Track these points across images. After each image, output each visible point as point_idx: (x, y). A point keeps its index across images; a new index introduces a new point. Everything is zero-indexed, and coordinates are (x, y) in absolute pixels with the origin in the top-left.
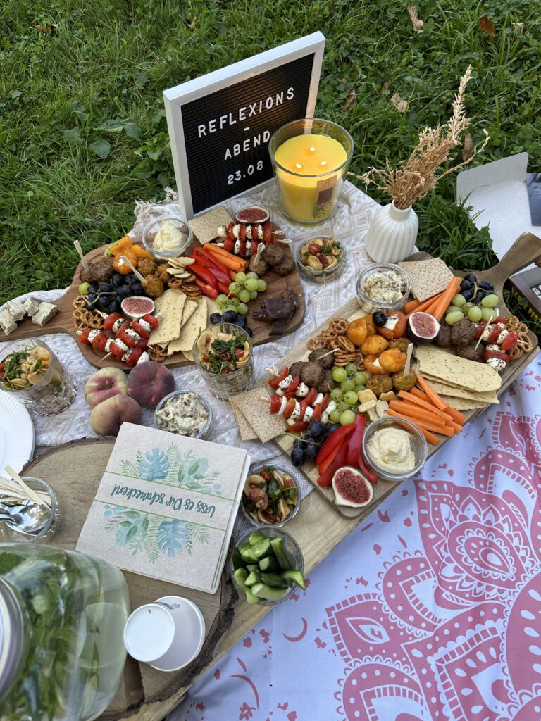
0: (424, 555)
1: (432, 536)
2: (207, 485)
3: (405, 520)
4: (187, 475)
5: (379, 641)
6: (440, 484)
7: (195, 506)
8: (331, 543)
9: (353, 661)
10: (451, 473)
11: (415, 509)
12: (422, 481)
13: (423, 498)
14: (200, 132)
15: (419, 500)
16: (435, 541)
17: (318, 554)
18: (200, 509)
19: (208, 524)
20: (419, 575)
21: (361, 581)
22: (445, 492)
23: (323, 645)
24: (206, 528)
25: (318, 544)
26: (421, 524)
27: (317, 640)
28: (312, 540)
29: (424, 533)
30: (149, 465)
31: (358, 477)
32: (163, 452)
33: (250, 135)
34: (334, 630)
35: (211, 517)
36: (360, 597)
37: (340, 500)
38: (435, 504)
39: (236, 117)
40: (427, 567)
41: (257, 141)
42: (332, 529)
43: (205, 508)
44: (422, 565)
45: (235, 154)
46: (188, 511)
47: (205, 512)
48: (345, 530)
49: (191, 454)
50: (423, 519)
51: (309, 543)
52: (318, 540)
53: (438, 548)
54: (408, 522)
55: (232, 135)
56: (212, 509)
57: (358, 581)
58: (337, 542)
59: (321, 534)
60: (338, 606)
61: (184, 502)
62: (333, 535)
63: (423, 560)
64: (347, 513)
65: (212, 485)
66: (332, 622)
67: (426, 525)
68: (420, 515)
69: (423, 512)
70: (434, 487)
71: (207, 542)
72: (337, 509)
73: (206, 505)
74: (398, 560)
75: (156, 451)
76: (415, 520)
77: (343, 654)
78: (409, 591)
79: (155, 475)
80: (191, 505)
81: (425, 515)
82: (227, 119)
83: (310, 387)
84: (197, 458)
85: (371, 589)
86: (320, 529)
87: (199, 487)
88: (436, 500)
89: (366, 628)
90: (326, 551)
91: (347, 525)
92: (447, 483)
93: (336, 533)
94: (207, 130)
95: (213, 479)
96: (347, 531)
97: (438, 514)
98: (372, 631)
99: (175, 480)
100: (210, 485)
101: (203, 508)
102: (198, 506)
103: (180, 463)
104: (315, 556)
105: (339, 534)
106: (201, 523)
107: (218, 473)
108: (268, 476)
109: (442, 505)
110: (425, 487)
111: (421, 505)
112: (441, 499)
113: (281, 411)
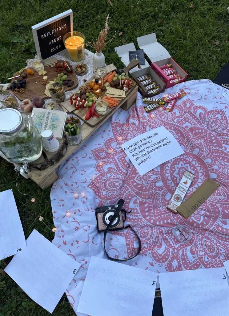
0: (114, 137)
1: (115, 133)
3: (109, 131)
5: (104, 156)
6: (117, 123)
8: (89, 132)
9: (98, 161)
10: (119, 120)
13: (113, 126)
14: (42, 37)
15: (112, 126)
16: (116, 135)
20: (112, 142)
21: (99, 144)
23: (91, 158)
27: (90, 157)
29: (113, 133)
33: (56, 37)
34: (94, 155)
36: (99, 148)
38: (116, 127)
39: (51, 33)
40: (114, 140)
41: (58, 39)
42: (89, 130)
44: (113, 140)
45: (52, 43)
48: (92, 130)
50: (113, 130)
51: (84, 133)
52: (86, 133)
53: (117, 136)
55: (51, 38)
57: (98, 144)
59: (87, 131)
60: (94, 150)
63: (113, 139)
66: (93, 153)
67: (114, 131)
69: (113, 128)
70: (115, 123)
74: (108, 139)
76: (111, 130)
77: (96, 160)
78: (110, 145)
82: (49, 33)
85: (102, 146)
89: (101, 154)
92: (119, 122)
94: (44, 37)
97: (117, 129)
98: (102, 154)
104: (86, 136)
108: (72, 118)
109: (117, 127)
110: (113, 123)
111: (112, 127)
112: (117, 126)
113: (73, 104)
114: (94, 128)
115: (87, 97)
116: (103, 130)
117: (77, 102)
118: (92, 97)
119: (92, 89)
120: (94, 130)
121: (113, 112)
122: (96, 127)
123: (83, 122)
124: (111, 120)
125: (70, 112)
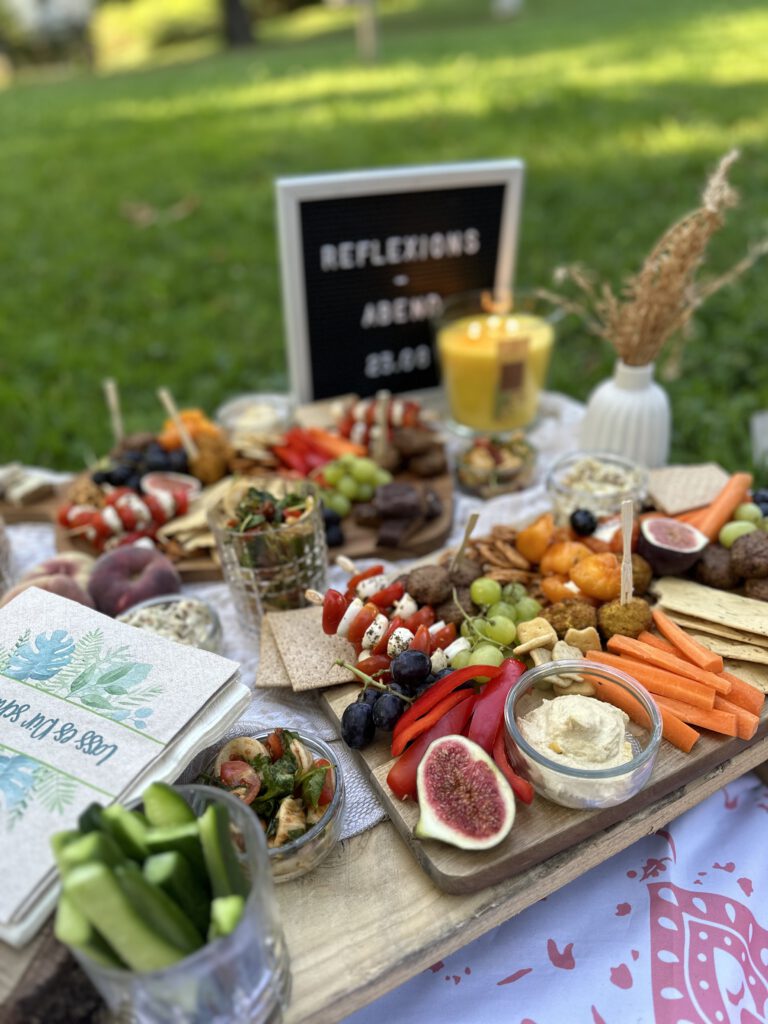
2: (125, 707)
3: (613, 970)
4: (93, 682)
6: (716, 903)
7: (78, 737)
8: (392, 949)
10: (746, 885)
11: (644, 945)
12: (668, 885)
13: (666, 923)
15: (655, 926)
17: (350, 968)
18: (82, 745)
19: (83, 777)
22: (727, 921)
24: (75, 782)
25: (360, 945)
26: (657, 987)
28: (349, 932)
30: (32, 653)
31: (481, 764)
32: (71, 640)
33: (408, 293)
35: (99, 764)
37: (431, 823)
38: (698, 945)
42: (405, 914)
43: (94, 746)
46: (58, 743)
47: (90, 752)
48: (438, 924)
49: (125, 652)
50: (663, 975)
51: (339, 936)
52: (361, 937)
54: (622, 978)
55: (375, 282)
56: (109, 751)
58: (409, 950)
59: (373, 923)
61: (58, 727)
62: (403, 930)
64: (445, 867)
65: (134, 709)
67: (671, 994)
68: (655, 960)
69: (667, 957)
70: (700, 904)
71: (61, 811)
72: (419, 850)
73: (101, 741)
75: (59, 635)
76: (641, 972)
79: (34, 671)
80: (70, 734)
81: (672, 965)
83: (420, 605)
84: (132, 660)
86: (373, 909)
87: (105, 705)
88: (703, 936)
90: (373, 966)
91: (447, 912)
92: (735, 904)
93: (413, 926)
95: (142, 700)
96: (441, 927)
97: (707, 971)
99: (64, 685)
100: (130, 707)
101: (90, 744)
102: (83, 738)
103: (93, 661)
104: (340, 974)
105: (418, 931)
106: (69, 772)
107: (160, 692)
108: (279, 745)
109: (718, 953)
110: (673, 900)
111: (662, 938)
112: (717, 938)
113: (344, 624)
114: (457, 915)
115: (477, 609)
116: (551, 945)
117: (372, 620)
118: (518, 619)
119: (534, 567)
120: (454, 933)
121: (693, 794)
122: (485, 909)
123: (378, 813)
124: (656, 865)
125: (296, 687)
